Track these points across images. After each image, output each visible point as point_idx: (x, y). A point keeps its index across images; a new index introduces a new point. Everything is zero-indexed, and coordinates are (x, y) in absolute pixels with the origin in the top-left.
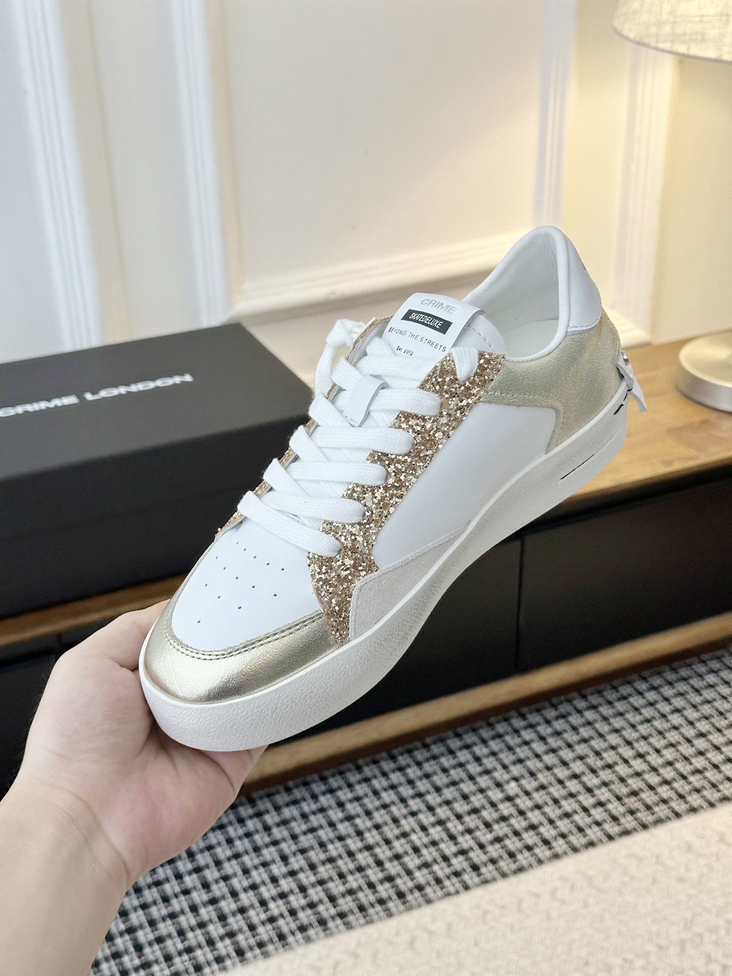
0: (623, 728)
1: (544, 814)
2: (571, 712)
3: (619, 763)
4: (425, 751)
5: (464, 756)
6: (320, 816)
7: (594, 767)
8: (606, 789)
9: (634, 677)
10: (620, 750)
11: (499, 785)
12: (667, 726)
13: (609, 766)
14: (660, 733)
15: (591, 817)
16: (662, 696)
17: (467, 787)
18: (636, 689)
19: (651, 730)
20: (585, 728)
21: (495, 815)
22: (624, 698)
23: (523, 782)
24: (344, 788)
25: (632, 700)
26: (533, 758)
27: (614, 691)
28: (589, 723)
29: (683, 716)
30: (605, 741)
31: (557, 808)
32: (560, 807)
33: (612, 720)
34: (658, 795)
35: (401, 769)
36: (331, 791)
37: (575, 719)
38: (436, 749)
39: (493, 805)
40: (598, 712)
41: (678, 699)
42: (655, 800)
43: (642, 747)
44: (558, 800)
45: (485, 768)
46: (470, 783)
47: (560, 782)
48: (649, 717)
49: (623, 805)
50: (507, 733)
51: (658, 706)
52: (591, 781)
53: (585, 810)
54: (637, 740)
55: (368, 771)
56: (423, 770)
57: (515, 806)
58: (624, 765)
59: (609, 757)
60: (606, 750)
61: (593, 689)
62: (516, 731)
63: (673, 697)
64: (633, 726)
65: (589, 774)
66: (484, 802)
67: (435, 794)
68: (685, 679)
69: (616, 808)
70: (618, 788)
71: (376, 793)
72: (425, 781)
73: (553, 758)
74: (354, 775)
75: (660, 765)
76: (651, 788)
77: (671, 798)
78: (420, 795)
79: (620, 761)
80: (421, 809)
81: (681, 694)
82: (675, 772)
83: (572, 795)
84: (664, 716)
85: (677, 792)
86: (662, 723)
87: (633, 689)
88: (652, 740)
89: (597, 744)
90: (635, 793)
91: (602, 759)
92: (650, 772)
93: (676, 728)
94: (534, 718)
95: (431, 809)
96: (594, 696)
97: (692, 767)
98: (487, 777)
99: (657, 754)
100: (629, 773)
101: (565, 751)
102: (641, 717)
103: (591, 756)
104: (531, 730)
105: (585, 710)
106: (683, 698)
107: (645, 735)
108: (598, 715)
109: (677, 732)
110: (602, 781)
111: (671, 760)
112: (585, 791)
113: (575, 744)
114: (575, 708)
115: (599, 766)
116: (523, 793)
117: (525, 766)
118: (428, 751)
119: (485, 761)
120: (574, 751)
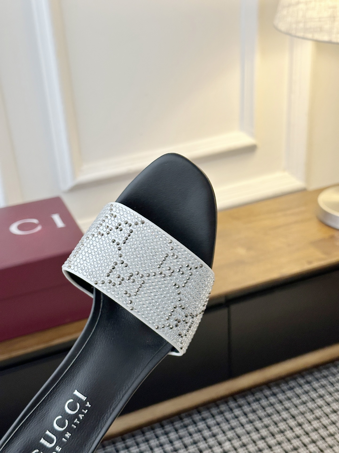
0: (290, 408)
2: (261, 397)
3: (287, 430)
4: (180, 421)
5: (201, 425)
7: (273, 433)
8: (280, 446)
10: (288, 421)
11: (220, 444)
12: (315, 406)
13: (282, 432)
14: (311, 411)
16: (313, 388)
17: (202, 445)
18: (298, 383)
19: (306, 409)
20: (269, 408)
22: (291, 389)
23: (233, 442)
24: (134, 446)
25: (295, 390)
26: (239, 426)
27: (286, 384)
28: (272, 405)
29: (324, 399)
30: (280, 415)
33: (284, 403)
35: (166, 433)
36: (127, 448)
37: (264, 402)
38: (187, 421)
40: (276, 397)
41: (321, 390)
43: (300, 419)
45: (213, 433)
46: (204, 442)
47: (254, 442)
48: (305, 401)
51: (310, 394)
52: (271, 441)
54: (297, 416)
55: (149, 435)
56: (178, 434)
58: (291, 431)
59: (282, 426)
60: (281, 421)
62: (231, 410)
63: (318, 388)
64: (296, 407)
65: (270, 436)
68: (325, 377)
70: (286, 446)
72: (180, 441)
73: (250, 426)
74: (141, 437)
75: (310, 431)
76: (305, 445)
79: (288, 428)
81: (323, 386)
82: (318, 435)
84: (313, 400)
85: (319, 448)
86: (312, 404)
87: (296, 383)
88: (306, 415)
89: (276, 418)
91: (278, 427)
92: (304, 435)
93: (320, 407)
94: (242, 401)
96: (275, 388)
97: (328, 432)
98: (214, 438)
99: (309, 424)
100: (292, 436)
101: (257, 422)
102: (300, 401)
103: (272, 426)
104: (240, 409)
105: (270, 396)
106: (324, 388)
107: (303, 412)
108: (277, 399)
109: (320, 409)
110: (278, 441)
111: (316, 427)
112: (267, 447)
113: (264, 418)
114: (265, 396)
115: (276, 431)
116: (233, 449)
117: (235, 432)
118: (182, 422)
119: (213, 428)
120: (262, 422)
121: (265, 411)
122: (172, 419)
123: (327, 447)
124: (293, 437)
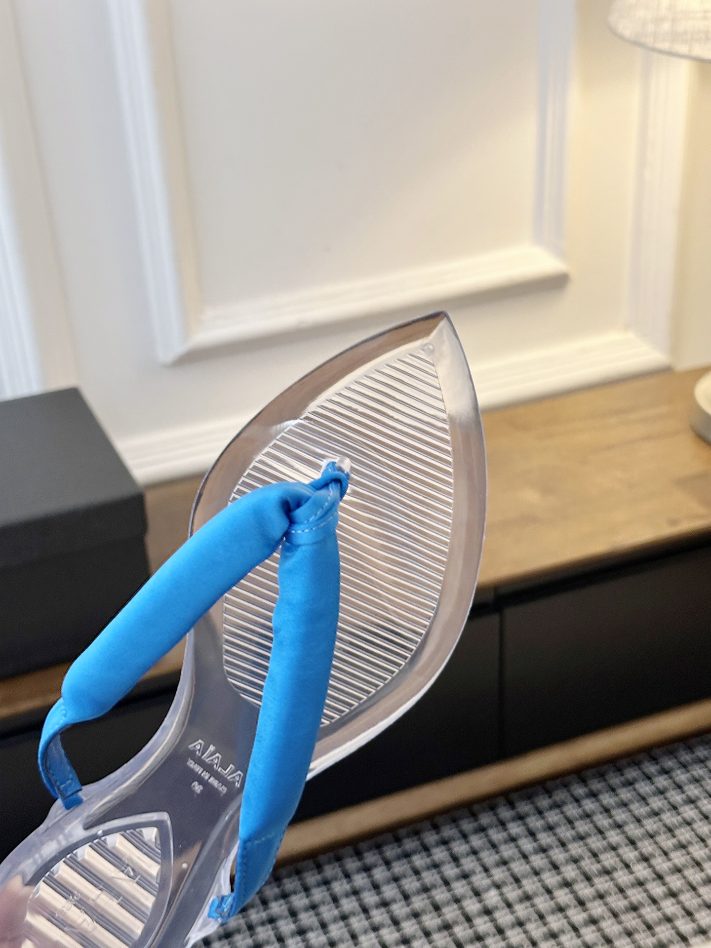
0: (626, 823)
1: (525, 932)
2: (567, 800)
3: (619, 869)
4: (396, 846)
5: (439, 854)
6: (269, 926)
7: (589, 873)
8: (601, 902)
9: (641, 756)
10: (621, 851)
11: (477, 893)
12: (677, 821)
13: (607, 872)
14: (670, 830)
15: (581, 938)
16: (675, 783)
17: (440, 895)
18: (644, 773)
19: (658, 827)
20: (582, 822)
21: (470, 932)
22: (629, 783)
23: (505, 890)
24: (300, 892)
25: (637, 786)
26: (518, 859)
27: (619, 773)
28: (587, 816)
29: (697, 807)
30: (604, 838)
31: (542, 925)
32: (545, 924)
33: (613, 812)
34: (661, 911)
35: (367, 869)
36: (285, 896)
37: (572, 810)
38: (410, 844)
39: (468, 919)
40: (598, 800)
41: (692, 787)
42: (658, 917)
43: (647, 847)
44: (543, 916)
45: (463, 871)
46: (444, 888)
47: (549, 891)
48: (657, 810)
49: (620, 923)
50: (492, 827)
51: (668, 795)
52: (584, 890)
53: (575, 929)
54: (641, 840)
55: (330, 871)
56: (391, 871)
57: (493, 920)
58: (626, 871)
59: (608, 860)
60: (605, 850)
61: (594, 771)
62: (503, 824)
63: (686, 784)
64: (639, 821)
65: (582, 881)
66: (458, 912)
67: (403, 903)
68: (701, 761)
69: (611, 927)
70: (615, 901)
71: (335, 900)
72: (394, 885)
73: (542, 859)
74: (313, 875)
75: (665, 872)
76: (654, 901)
77: (675, 915)
78: (385, 904)
79: (620, 865)
80: (385, 922)
81: (697, 780)
82: (683, 880)
83: (561, 909)
84: (675, 808)
85: (684, 909)
86: (672, 816)
87: (639, 772)
88: (658, 839)
89: (595, 843)
90: (634, 908)
91: (599, 861)
92: (654, 880)
93: (689, 824)
94: (524, 807)
95: (396, 922)
96: (596, 781)
97: (703, 875)
98: (464, 882)
99: (664, 857)
100: (629, 881)
101: (557, 851)
102: (647, 809)
103: (586, 859)
104: (520, 822)
105: (584, 798)
106: (697, 784)
107: (651, 832)
108: (598, 804)
109: (688, 828)
110: (597, 891)
111: (679, 865)
112: (576, 903)
113: (570, 841)
114: (572, 796)
115: (595, 871)
116: (504, 905)
117: (509, 869)
118: (399, 846)
119: (463, 861)
120: (567, 851)
121: (573, 828)
122: (379, 839)
123: (699, 906)
124: (629, 884)
